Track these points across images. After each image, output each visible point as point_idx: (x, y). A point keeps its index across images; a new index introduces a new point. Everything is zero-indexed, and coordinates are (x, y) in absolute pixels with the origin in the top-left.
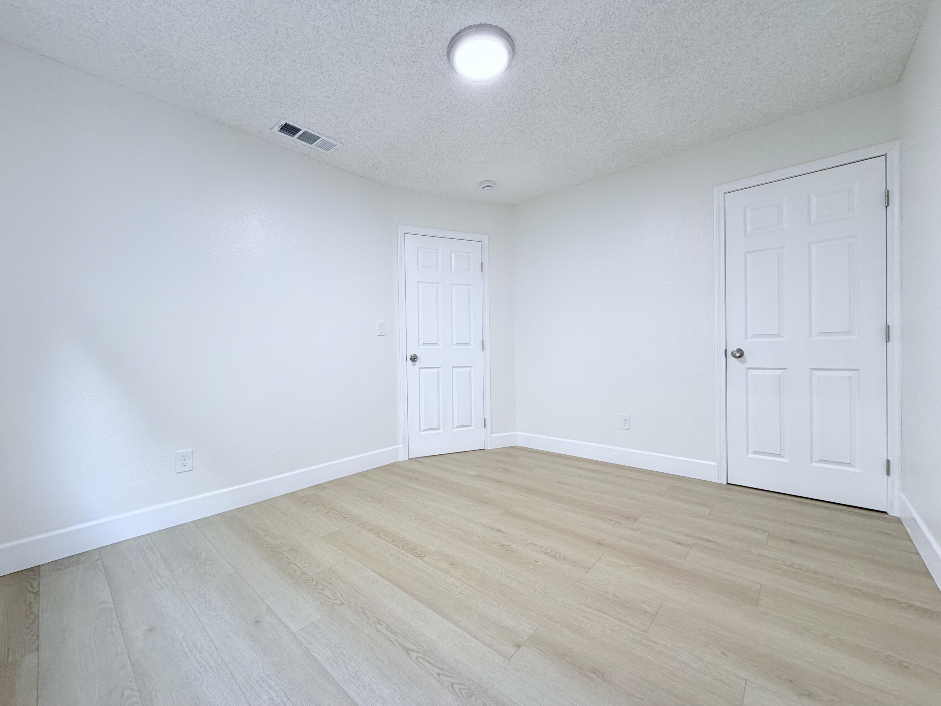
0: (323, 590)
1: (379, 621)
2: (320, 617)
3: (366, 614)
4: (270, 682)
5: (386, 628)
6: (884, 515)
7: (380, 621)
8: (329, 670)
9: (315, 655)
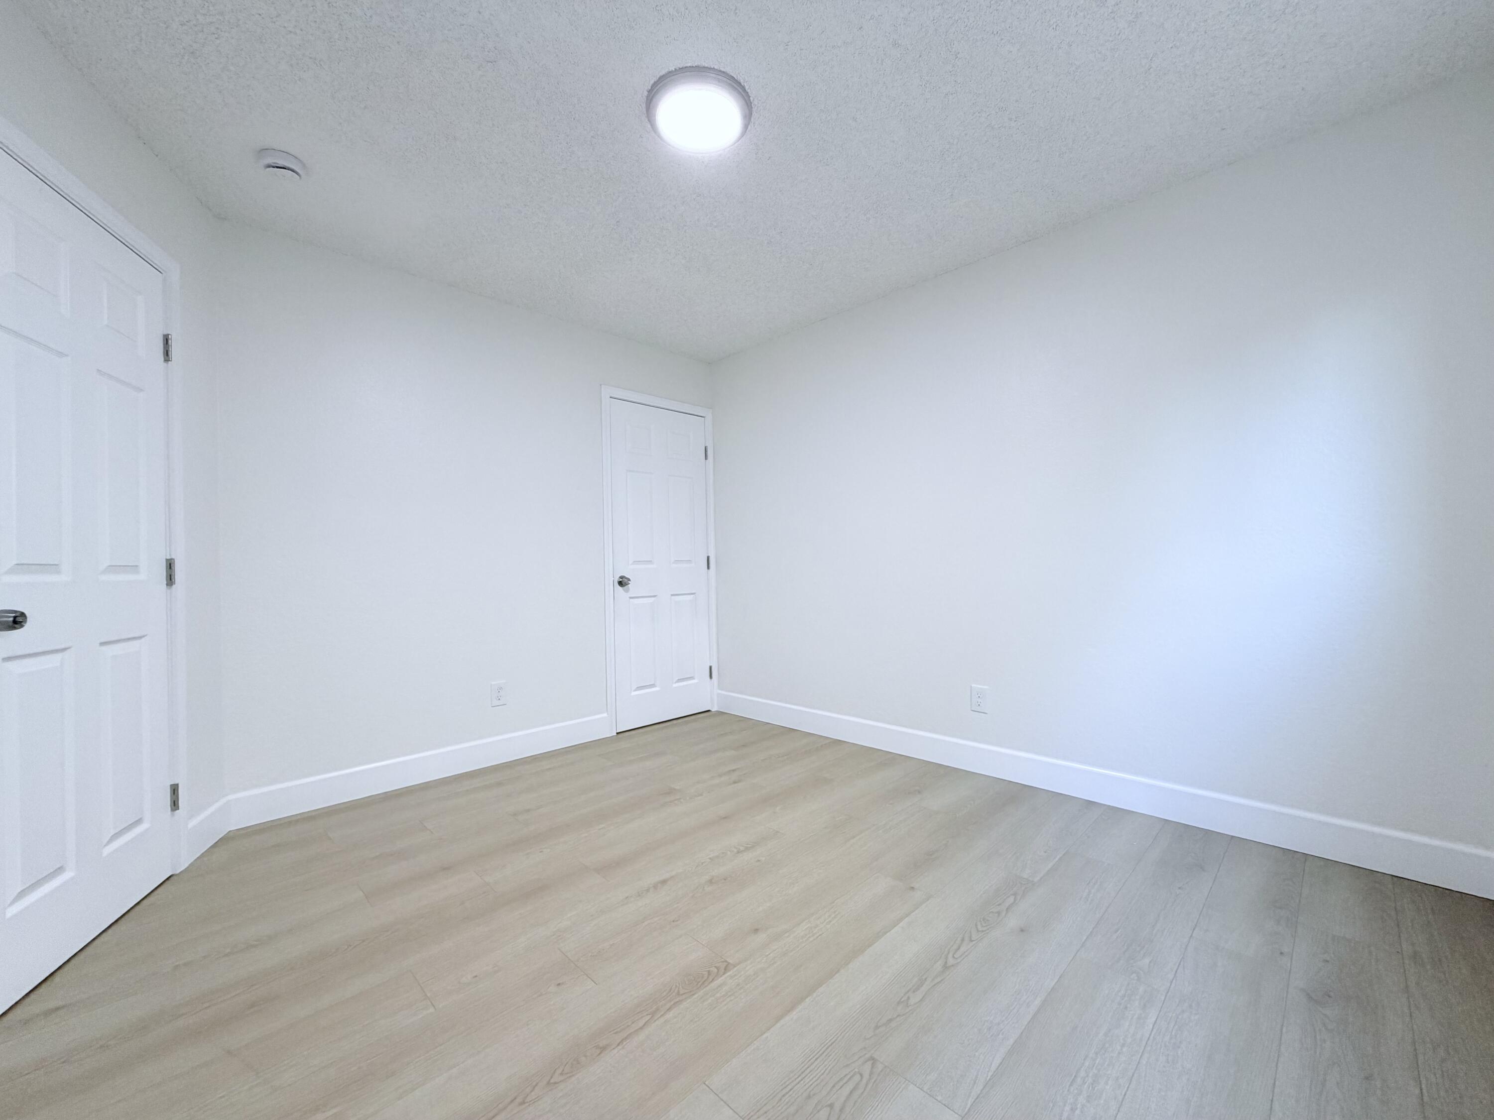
0: (831, 1106)
1: (902, 1002)
2: (911, 1086)
3: (890, 1020)
4: (1067, 1113)
5: (914, 992)
6: (710, 712)
7: (902, 1000)
8: (1011, 1041)
9: (993, 1068)
